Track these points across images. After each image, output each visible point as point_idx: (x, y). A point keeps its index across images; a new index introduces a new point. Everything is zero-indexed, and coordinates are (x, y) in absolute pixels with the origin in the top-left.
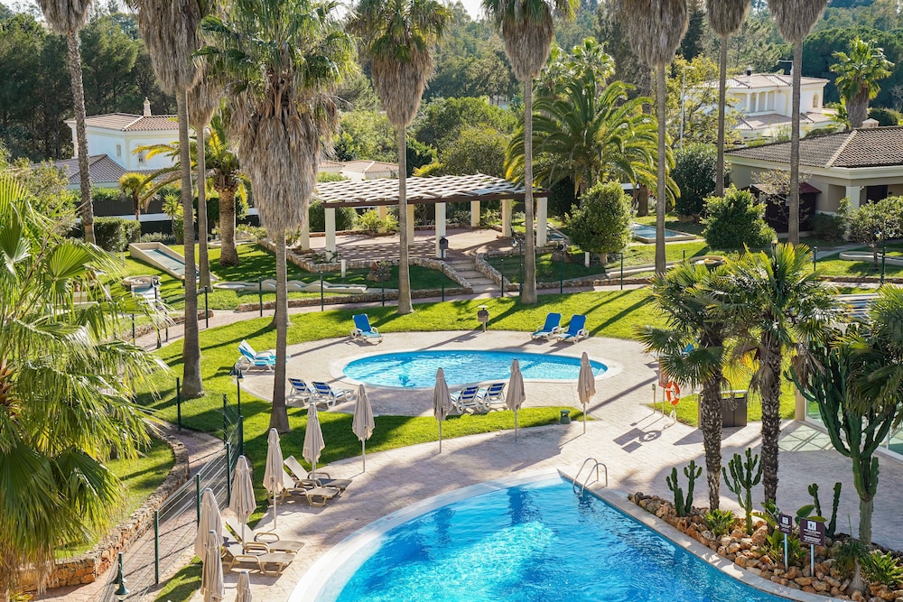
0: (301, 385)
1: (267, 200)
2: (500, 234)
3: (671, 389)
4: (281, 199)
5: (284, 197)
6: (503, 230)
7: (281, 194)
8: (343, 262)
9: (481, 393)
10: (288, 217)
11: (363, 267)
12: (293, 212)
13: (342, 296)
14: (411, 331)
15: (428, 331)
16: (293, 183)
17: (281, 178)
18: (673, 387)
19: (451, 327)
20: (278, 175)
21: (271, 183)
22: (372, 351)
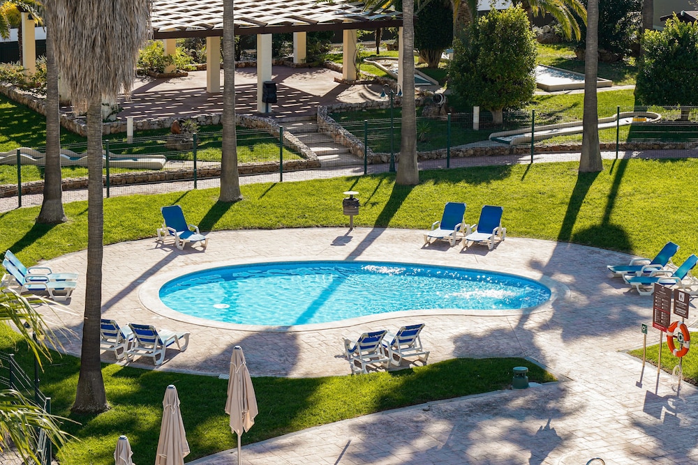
0: (112, 328)
1: (76, 51)
2: (340, 76)
3: (675, 333)
4: (98, 50)
5: (103, 47)
6: (345, 71)
7: (99, 42)
8: (130, 121)
9: (388, 339)
10: (108, 78)
11: (156, 127)
12: (116, 70)
13: (133, 172)
14: (245, 228)
15: (270, 228)
16: (118, 26)
17: (99, 17)
18: (678, 330)
19: (301, 221)
20: (96, 13)
21: (83, 25)
22: (195, 263)
